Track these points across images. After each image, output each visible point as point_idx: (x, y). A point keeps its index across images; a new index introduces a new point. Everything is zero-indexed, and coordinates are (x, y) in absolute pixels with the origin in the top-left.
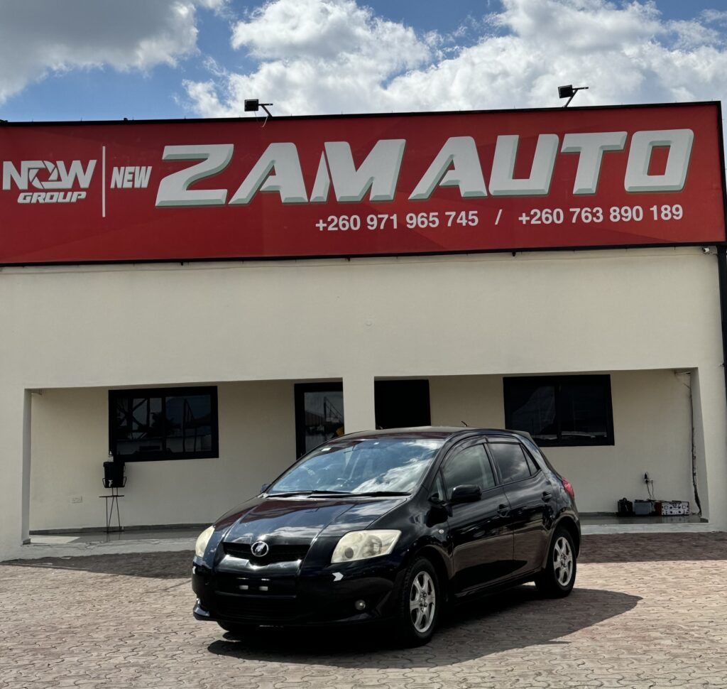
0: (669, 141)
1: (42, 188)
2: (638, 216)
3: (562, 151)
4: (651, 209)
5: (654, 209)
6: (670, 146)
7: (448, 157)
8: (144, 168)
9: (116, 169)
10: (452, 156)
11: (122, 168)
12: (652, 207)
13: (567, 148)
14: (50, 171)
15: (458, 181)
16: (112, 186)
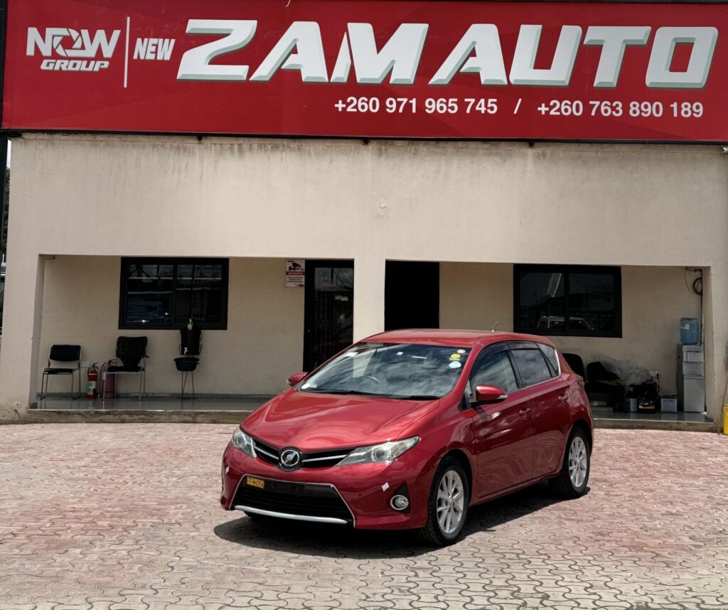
0: (694, 39)
1: (65, 55)
2: (658, 111)
3: (584, 43)
4: (672, 106)
5: (675, 105)
6: (693, 43)
7: (470, 43)
8: (167, 41)
9: (139, 40)
10: (474, 43)
11: (146, 40)
12: (673, 103)
13: (590, 41)
14: (74, 38)
15: (479, 68)
16: (135, 57)
